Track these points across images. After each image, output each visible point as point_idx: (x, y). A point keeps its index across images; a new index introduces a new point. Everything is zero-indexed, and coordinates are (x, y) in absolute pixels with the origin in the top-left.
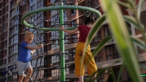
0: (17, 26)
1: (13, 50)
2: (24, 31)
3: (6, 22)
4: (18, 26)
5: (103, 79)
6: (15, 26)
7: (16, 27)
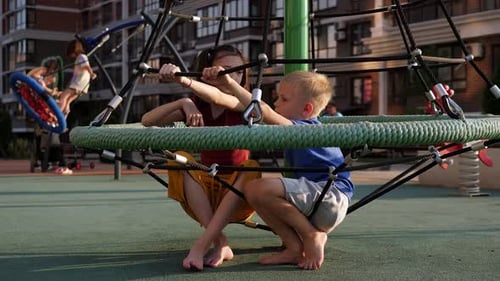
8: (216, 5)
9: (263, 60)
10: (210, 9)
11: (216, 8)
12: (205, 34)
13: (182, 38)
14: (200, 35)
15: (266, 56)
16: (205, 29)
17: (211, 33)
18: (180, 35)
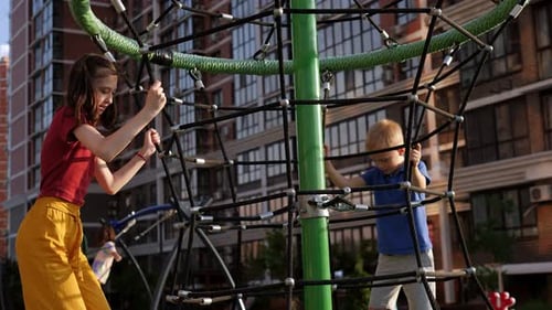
0: (186, 22)
1: (179, 115)
2: (215, 42)
3: (145, 11)
4: (190, 22)
5: (531, 226)
6: (178, 25)
7: (183, 26)
8: (257, 148)
9: (290, 284)
10: (251, 154)
11: (257, 153)
12: (246, 181)
13: (222, 186)
14: (241, 181)
15: (293, 281)
16: (246, 175)
17: (252, 179)
18: (219, 181)
